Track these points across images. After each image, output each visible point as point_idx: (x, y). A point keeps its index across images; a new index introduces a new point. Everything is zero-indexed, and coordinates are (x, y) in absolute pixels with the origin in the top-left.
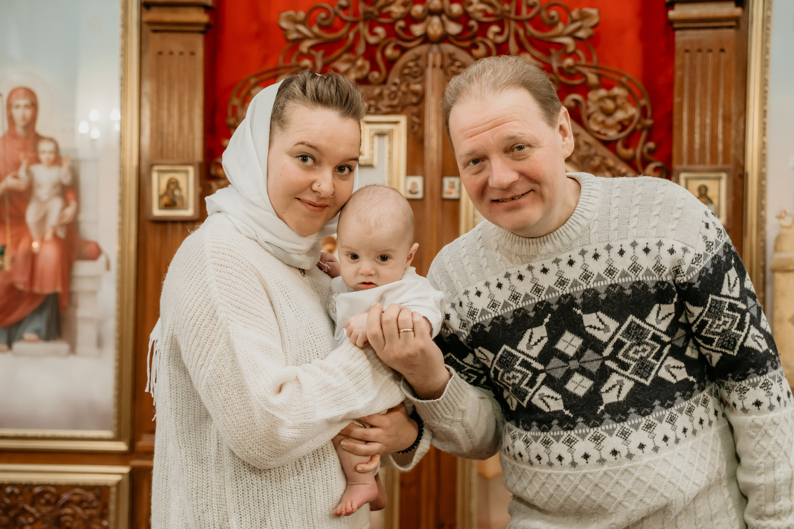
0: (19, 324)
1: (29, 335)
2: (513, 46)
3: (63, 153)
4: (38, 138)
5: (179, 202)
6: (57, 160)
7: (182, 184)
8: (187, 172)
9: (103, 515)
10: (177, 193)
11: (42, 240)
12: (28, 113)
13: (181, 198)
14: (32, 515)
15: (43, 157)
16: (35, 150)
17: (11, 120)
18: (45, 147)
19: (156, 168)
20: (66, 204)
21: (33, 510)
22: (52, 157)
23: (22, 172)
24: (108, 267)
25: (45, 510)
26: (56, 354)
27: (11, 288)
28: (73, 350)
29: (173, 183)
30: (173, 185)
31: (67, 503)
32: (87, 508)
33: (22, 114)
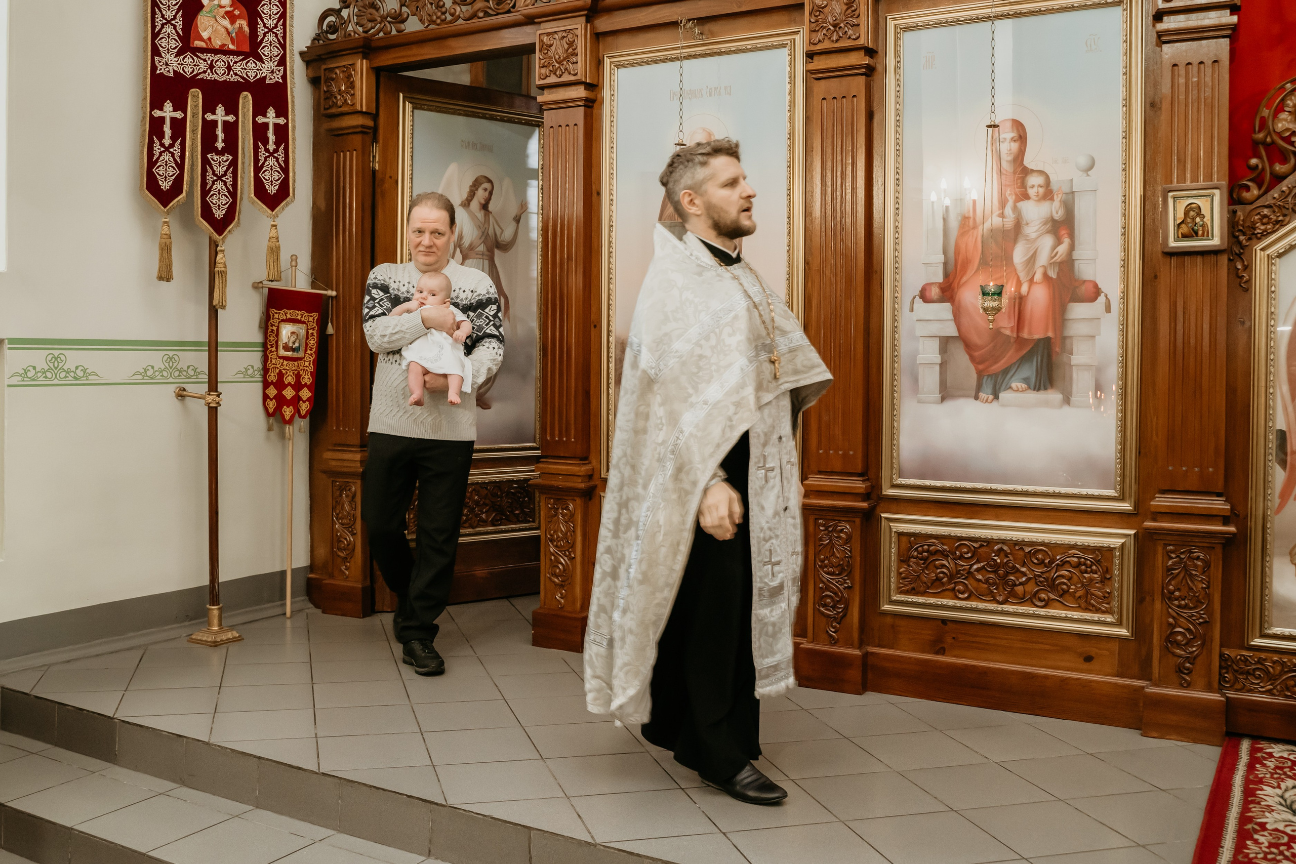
0: (1006, 371)
1: (1016, 384)
3: (1054, 186)
4: (1026, 172)
5: (1200, 233)
6: (1048, 194)
7: (1205, 211)
8: (1212, 197)
9: (1106, 579)
10: (1198, 220)
11: (1031, 281)
12: (1015, 146)
13: (1203, 226)
14: (1024, 574)
15: (1032, 192)
16: (1023, 185)
17: (996, 156)
18: (1034, 181)
19: (1171, 194)
20: (1059, 242)
21: (1024, 569)
22: (1041, 190)
23: (1008, 210)
24: (1108, 309)
25: (1038, 570)
26: (1047, 404)
27: (997, 333)
28: (1067, 400)
29: (1192, 209)
30: (1193, 211)
31: (1064, 563)
32: (1086, 572)
33: (1008, 148)
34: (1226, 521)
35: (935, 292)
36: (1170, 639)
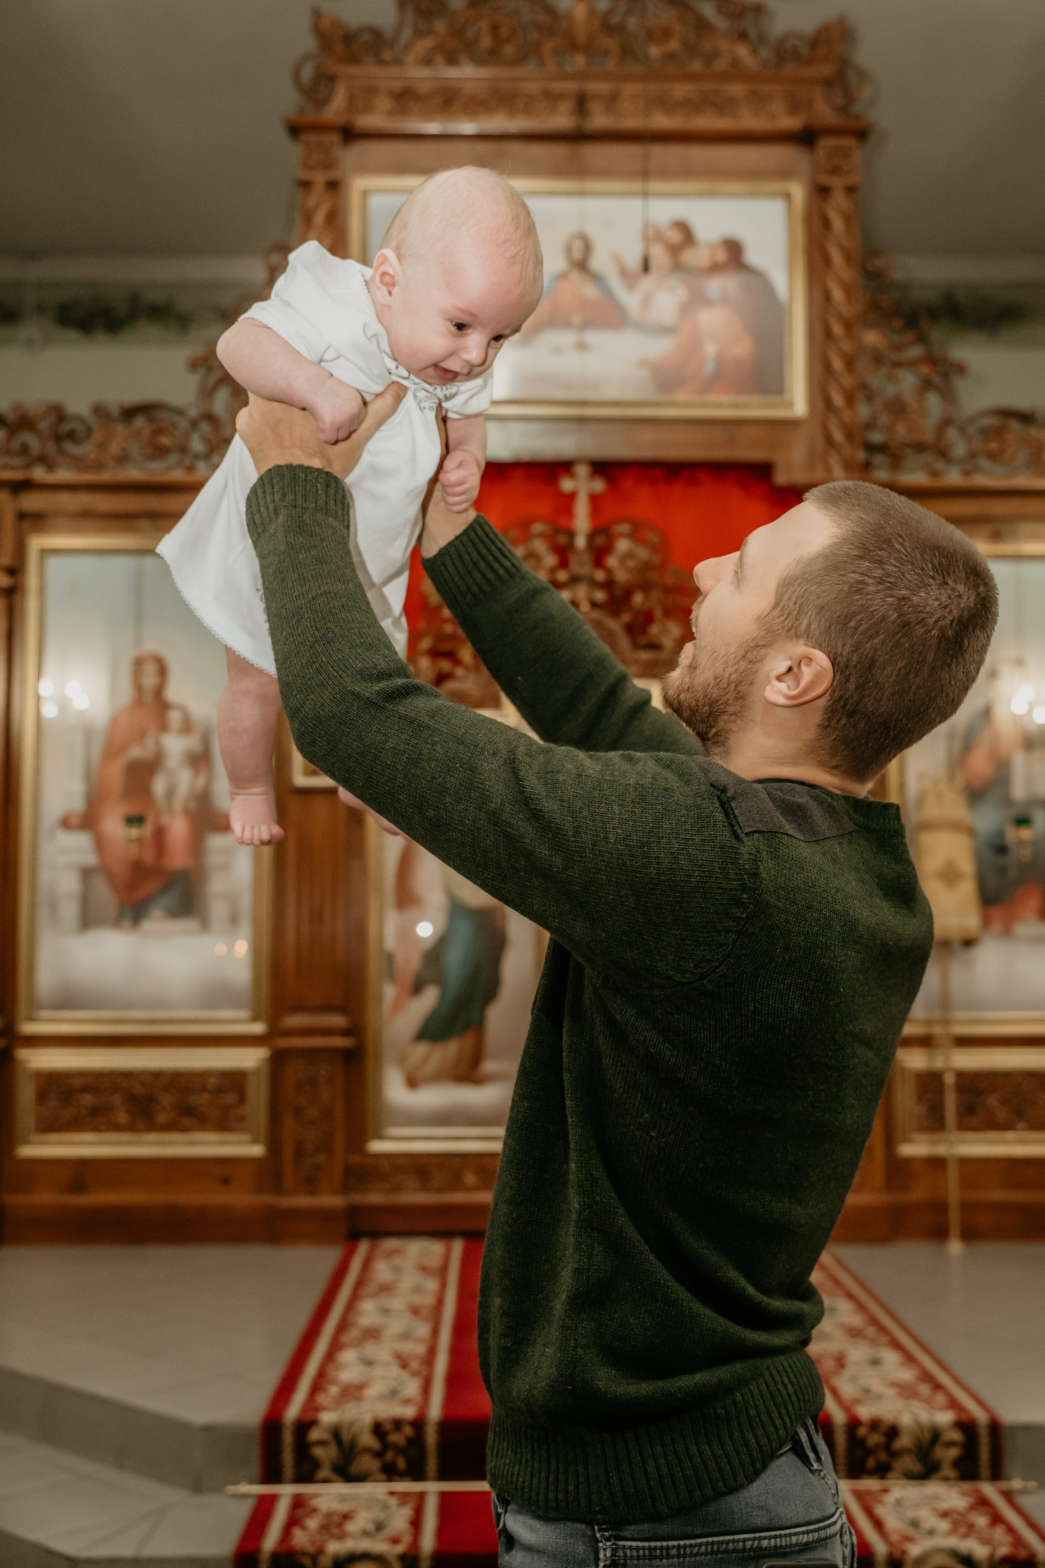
0: (145, 901)
1: (157, 912)
2: (658, 613)
3: (193, 721)
4: (165, 706)
6: (187, 727)
12: (157, 680)
15: (173, 726)
16: (164, 718)
17: (138, 687)
18: (175, 717)
20: (197, 774)
22: (182, 725)
23: (150, 743)
26: (186, 932)
27: (139, 863)
28: (205, 927)
33: (149, 680)
34: (346, 1033)
35: (74, 821)
36: (300, 1152)
